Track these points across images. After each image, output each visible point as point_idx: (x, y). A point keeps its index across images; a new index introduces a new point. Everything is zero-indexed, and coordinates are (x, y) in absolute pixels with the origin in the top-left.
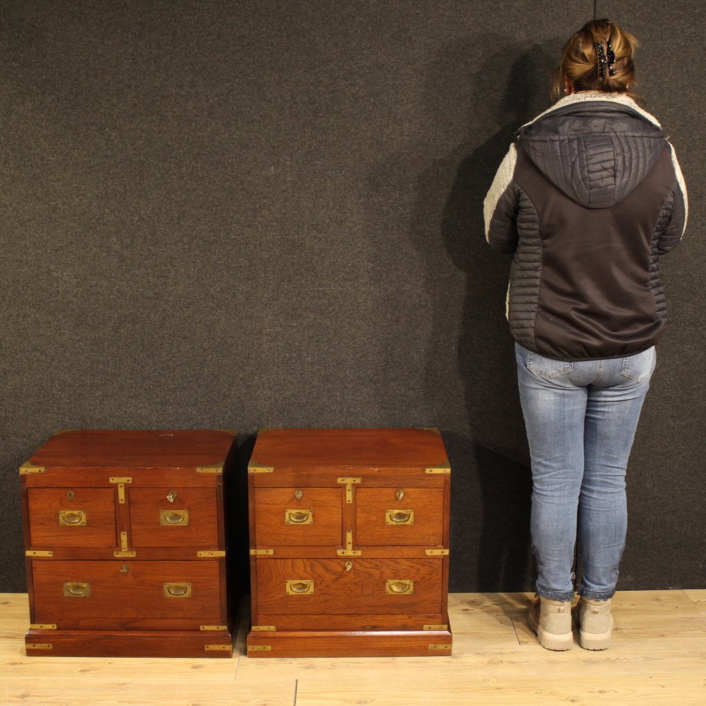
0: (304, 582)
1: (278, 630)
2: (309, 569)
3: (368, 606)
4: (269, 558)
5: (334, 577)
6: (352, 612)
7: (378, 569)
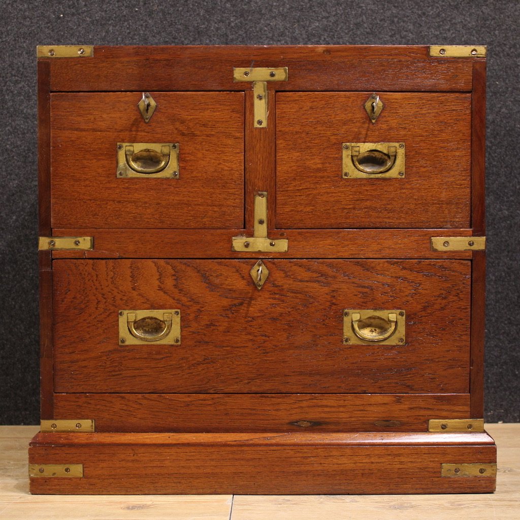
0: (158, 314)
1: (99, 429)
2: (169, 283)
3: (301, 373)
4: (79, 256)
5: (225, 302)
6: (267, 386)
7: (328, 284)
